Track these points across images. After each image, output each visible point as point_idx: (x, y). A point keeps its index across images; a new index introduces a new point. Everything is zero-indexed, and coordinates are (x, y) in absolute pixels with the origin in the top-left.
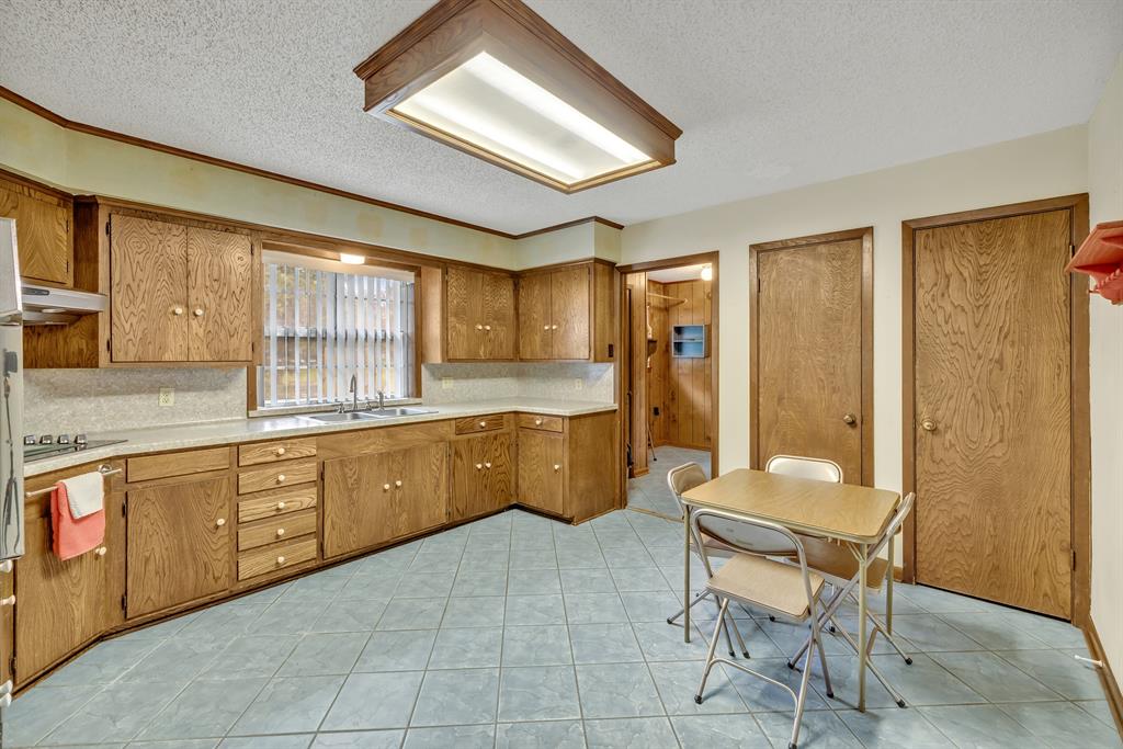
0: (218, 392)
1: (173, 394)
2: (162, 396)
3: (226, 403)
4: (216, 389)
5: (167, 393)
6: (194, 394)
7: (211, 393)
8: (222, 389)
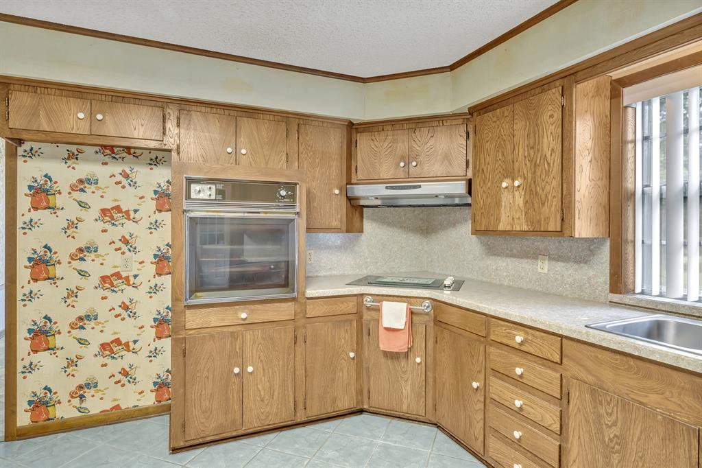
0: (582, 265)
1: (547, 262)
2: (540, 263)
3: (589, 278)
4: (580, 262)
5: (543, 260)
6: (563, 264)
7: (576, 266)
8: (586, 263)
